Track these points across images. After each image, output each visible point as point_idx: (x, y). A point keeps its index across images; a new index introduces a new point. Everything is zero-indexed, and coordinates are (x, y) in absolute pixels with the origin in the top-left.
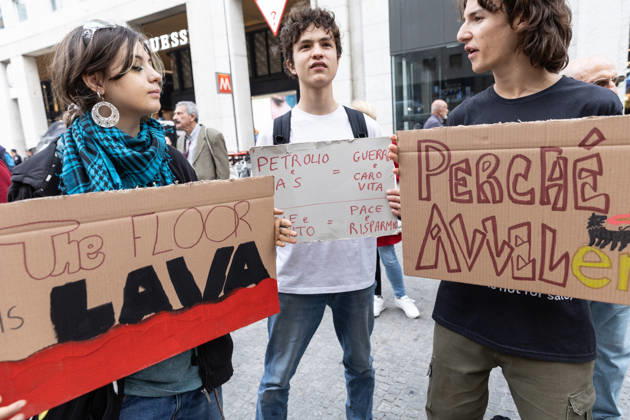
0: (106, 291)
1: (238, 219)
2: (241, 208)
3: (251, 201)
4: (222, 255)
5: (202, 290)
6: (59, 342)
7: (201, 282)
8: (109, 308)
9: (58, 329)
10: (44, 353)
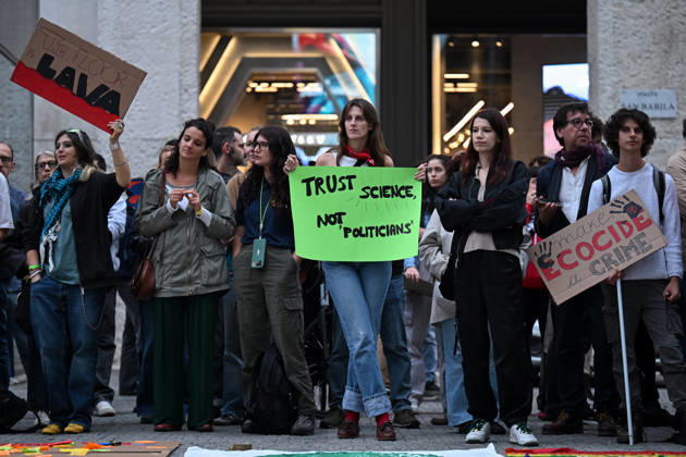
0: (58, 66)
1: (118, 79)
2: (123, 76)
3: (130, 77)
4: (103, 88)
5: (88, 93)
6: (38, 70)
7: (89, 91)
8: (55, 72)
9: (40, 65)
10: (31, 69)
